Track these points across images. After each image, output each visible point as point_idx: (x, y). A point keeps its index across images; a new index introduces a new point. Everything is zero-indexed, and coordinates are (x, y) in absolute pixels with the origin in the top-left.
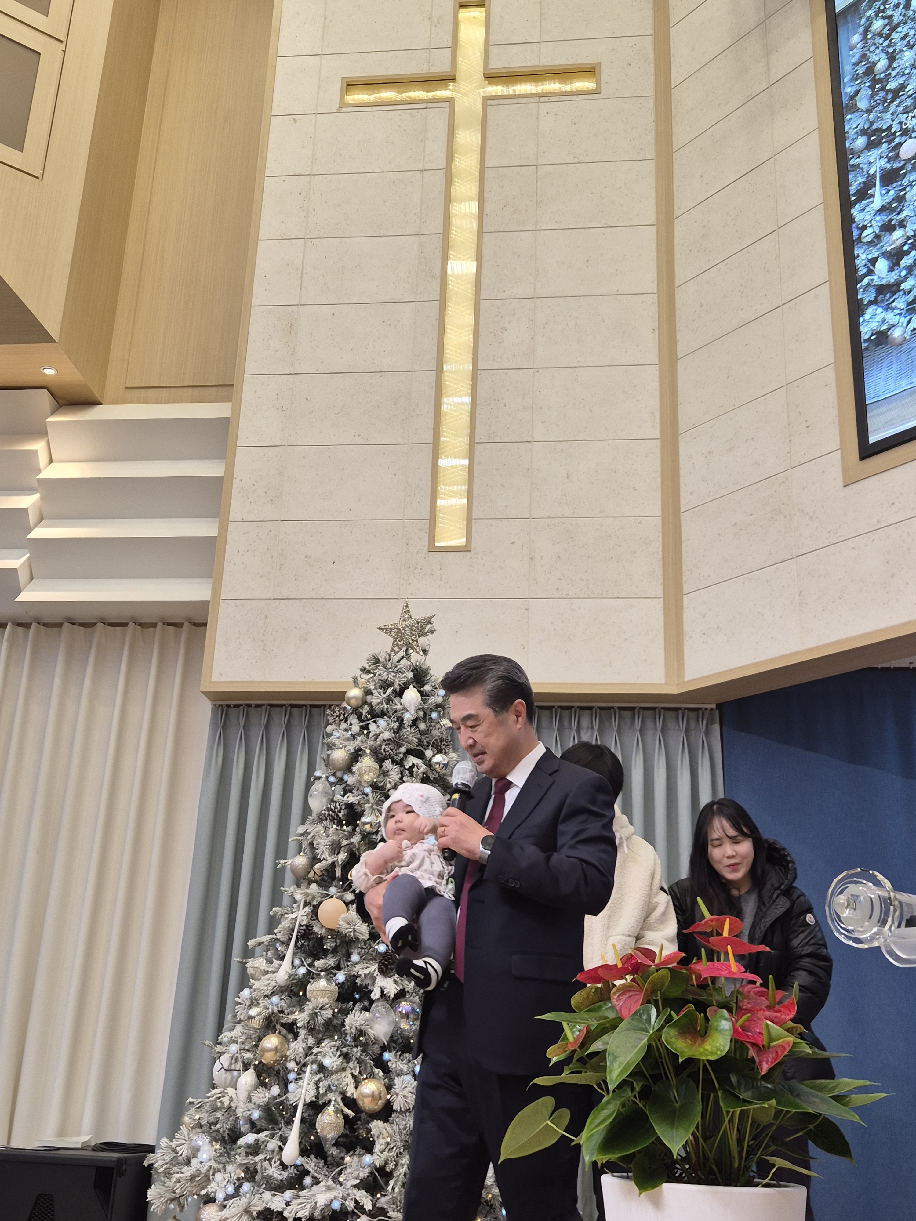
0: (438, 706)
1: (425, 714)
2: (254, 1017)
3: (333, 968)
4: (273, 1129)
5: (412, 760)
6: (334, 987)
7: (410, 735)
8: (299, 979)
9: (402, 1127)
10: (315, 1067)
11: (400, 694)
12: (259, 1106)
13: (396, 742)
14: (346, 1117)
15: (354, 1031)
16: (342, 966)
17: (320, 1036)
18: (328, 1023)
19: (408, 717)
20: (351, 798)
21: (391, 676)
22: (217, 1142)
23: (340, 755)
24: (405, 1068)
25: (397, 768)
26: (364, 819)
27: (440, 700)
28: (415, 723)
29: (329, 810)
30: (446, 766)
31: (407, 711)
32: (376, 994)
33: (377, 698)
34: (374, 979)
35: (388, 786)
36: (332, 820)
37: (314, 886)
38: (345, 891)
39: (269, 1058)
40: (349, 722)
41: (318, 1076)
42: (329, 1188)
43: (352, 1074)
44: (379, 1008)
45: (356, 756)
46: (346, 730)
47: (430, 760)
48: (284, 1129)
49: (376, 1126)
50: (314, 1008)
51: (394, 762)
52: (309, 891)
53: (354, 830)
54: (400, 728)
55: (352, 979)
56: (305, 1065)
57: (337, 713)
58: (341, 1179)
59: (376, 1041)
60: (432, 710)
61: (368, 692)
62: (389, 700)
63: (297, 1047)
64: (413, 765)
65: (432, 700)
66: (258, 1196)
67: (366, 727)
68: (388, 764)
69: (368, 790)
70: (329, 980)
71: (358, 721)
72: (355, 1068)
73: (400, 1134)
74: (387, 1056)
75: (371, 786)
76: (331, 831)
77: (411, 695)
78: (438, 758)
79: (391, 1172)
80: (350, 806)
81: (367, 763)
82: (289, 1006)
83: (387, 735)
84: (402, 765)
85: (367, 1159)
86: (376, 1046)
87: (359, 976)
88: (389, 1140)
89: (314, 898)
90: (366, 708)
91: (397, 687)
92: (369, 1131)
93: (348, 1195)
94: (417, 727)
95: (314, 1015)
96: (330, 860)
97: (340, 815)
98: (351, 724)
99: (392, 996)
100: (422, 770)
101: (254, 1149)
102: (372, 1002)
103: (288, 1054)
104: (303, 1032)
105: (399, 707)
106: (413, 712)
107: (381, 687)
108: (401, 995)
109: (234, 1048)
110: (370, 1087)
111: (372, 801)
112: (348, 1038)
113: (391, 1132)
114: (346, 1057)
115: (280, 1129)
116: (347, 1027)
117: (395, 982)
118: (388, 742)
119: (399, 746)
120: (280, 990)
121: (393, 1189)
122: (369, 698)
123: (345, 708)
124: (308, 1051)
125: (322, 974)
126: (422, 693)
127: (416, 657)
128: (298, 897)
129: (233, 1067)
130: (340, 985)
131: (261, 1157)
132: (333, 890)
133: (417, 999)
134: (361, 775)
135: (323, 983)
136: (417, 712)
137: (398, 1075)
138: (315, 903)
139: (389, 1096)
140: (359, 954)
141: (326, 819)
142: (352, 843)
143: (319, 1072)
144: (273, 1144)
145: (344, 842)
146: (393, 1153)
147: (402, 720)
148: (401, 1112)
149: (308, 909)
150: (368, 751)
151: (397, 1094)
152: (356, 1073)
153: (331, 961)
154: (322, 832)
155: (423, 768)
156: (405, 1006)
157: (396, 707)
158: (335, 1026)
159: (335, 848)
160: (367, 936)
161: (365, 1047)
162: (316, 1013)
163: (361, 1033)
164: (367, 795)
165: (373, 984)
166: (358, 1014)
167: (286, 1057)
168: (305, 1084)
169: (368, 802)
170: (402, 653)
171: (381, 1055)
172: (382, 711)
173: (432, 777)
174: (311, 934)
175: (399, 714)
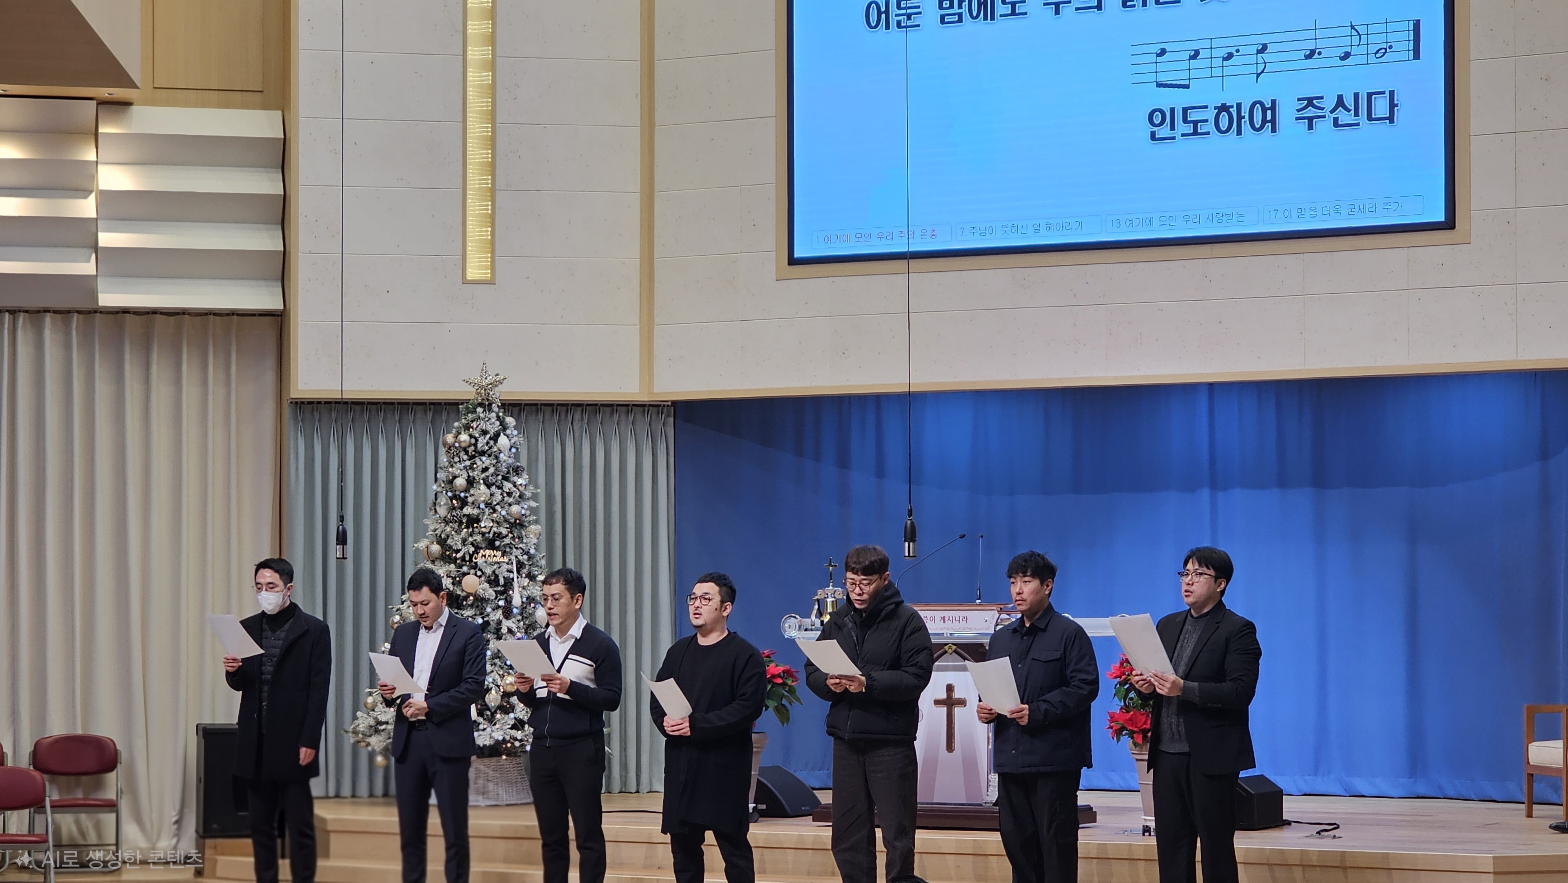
5: (507, 486)
11: (495, 439)
19: (502, 456)
20: (469, 510)
21: (488, 426)
26: (483, 525)
29: (452, 516)
30: (524, 485)
31: (502, 452)
33: (480, 443)
35: (495, 503)
45: (471, 483)
46: (460, 463)
47: (514, 482)
54: (497, 463)
61: (473, 437)
67: (475, 462)
69: (482, 506)
71: (467, 457)
77: (503, 441)
78: (519, 481)
80: (468, 516)
81: (482, 488)
89: (452, 573)
90: (471, 449)
91: (493, 435)
97: (463, 520)
98: (462, 459)
105: (495, 449)
111: (487, 513)
119: (499, 475)
122: (474, 441)
134: (478, 497)
141: (451, 522)
145: (471, 539)
147: (499, 457)
150: (481, 481)
154: (450, 530)
159: (464, 542)
172: (484, 451)
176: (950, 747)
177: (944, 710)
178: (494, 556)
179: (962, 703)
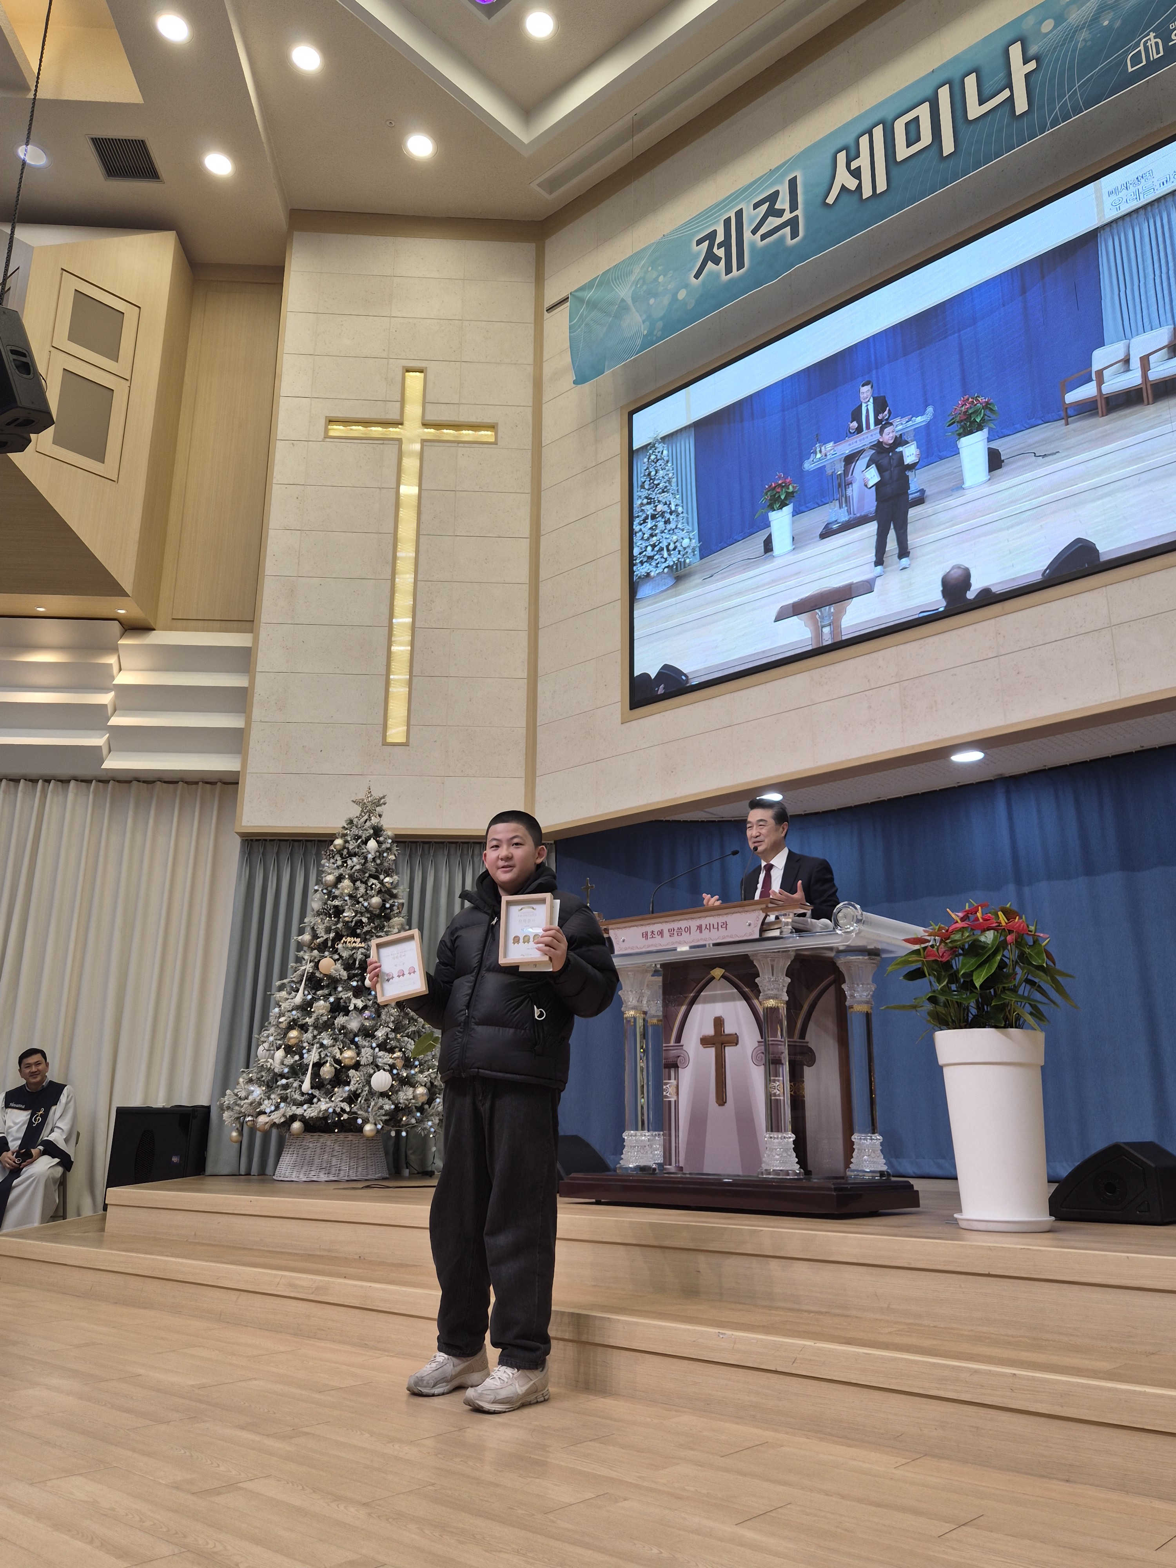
0: (388, 849)
1: (380, 855)
2: (282, 1022)
3: (327, 995)
4: (295, 1078)
5: (372, 881)
6: (328, 1004)
7: (371, 866)
8: (308, 1001)
9: (365, 1073)
10: (318, 1045)
11: (365, 842)
12: (288, 1066)
13: (363, 871)
14: (336, 1068)
15: (339, 1026)
16: (332, 994)
17: (320, 1030)
18: (325, 1022)
19: (370, 856)
20: (336, 903)
21: (360, 832)
22: (263, 1086)
23: (330, 878)
24: (367, 1044)
25: (363, 886)
26: (345, 914)
27: (389, 846)
28: (374, 860)
29: (323, 909)
30: (392, 883)
31: (370, 853)
32: (351, 1007)
33: (352, 845)
34: (350, 1000)
35: (359, 896)
36: (326, 914)
37: (316, 952)
38: (333, 954)
39: (292, 1042)
40: (335, 858)
41: (320, 1050)
42: (327, 1103)
43: (339, 1048)
44: (353, 1014)
45: (340, 879)
46: (333, 863)
47: (383, 880)
48: (301, 1077)
49: (352, 1072)
50: (317, 1016)
51: (362, 882)
52: (312, 954)
53: (338, 920)
54: (365, 863)
55: (338, 1000)
56: (313, 1045)
57: (328, 853)
58: (333, 1099)
59: (351, 1031)
60: (384, 852)
61: (346, 842)
62: (359, 846)
63: (308, 1036)
64: (373, 884)
65: (384, 846)
66: (289, 1108)
67: (346, 862)
68: (358, 883)
69: (347, 898)
70: (325, 1001)
71: (340, 858)
72: (340, 1045)
73: (364, 1076)
74: (357, 1039)
75: (349, 896)
76: (326, 921)
77: (372, 844)
78: (387, 879)
79: (360, 1093)
80: (336, 907)
81: (346, 883)
82: (302, 1016)
83: (358, 867)
84: (367, 884)
85: (347, 1088)
86: (351, 1034)
87: (342, 998)
88: (358, 1079)
89: (315, 958)
90: (345, 852)
91: (364, 839)
92: (348, 1076)
93: (337, 1106)
94: (375, 862)
95: (317, 1019)
96: (325, 937)
97: (331, 912)
98: (336, 860)
99: (360, 1008)
100: (378, 887)
101: (286, 1087)
102: (350, 1011)
103: (303, 1039)
104: (311, 1028)
105: (365, 850)
106: (373, 854)
107: (355, 839)
108: (365, 1007)
109: (271, 1039)
110: (349, 1054)
111: (349, 904)
112: (336, 1030)
113: (359, 1075)
114: (336, 1040)
115: (299, 1078)
116: (336, 1025)
117: (362, 1001)
118: (359, 871)
119: (366, 873)
120: (297, 1008)
121: (360, 1102)
122: (347, 845)
123: (333, 850)
124: (315, 1037)
125: (322, 998)
126: (378, 842)
127: (374, 820)
128: (306, 957)
129: (272, 1048)
130: (331, 1004)
131: (289, 1090)
132: (327, 953)
133: (373, 1009)
134: (343, 890)
135: (322, 1002)
136: (375, 853)
137: (363, 1048)
138: (316, 960)
139: (358, 1059)
140: (342, 987)
141: (322, 914)
142: (337, 928)
143: (320, 1048)
144: (296, 1084)
145: (333, 927)
146: (361, 1085)
147: (367, 858)
148: (365, 1065)
149: (312, 964)
150: (347, 876)
151: (363, 1057)
152: (341, 1047)
153: (326, 991)
154: (319, 921)
155: (379, 886)
156: (367, 1013)
157: (363, 851)
158: (328, 1025)
159: (328, 930)
160: (346, 978)
161: (345, 1034)
162: (318, 1018)
163: (343, 1027)
164: (346, 901)
165: (350, 1003)
166: (341, 1018)
167: (302, 1041)
168: (313, 1054)
169: (347, 905)
170: (366, 817)
171: (354, 1038)
172: (355, 852)
173: (383, 890)
174: (313, 978)
175: (365, 854)
176: (721, 1099)
177: (712, 1051)
178: (355, 942)
179: (734, 1040)
